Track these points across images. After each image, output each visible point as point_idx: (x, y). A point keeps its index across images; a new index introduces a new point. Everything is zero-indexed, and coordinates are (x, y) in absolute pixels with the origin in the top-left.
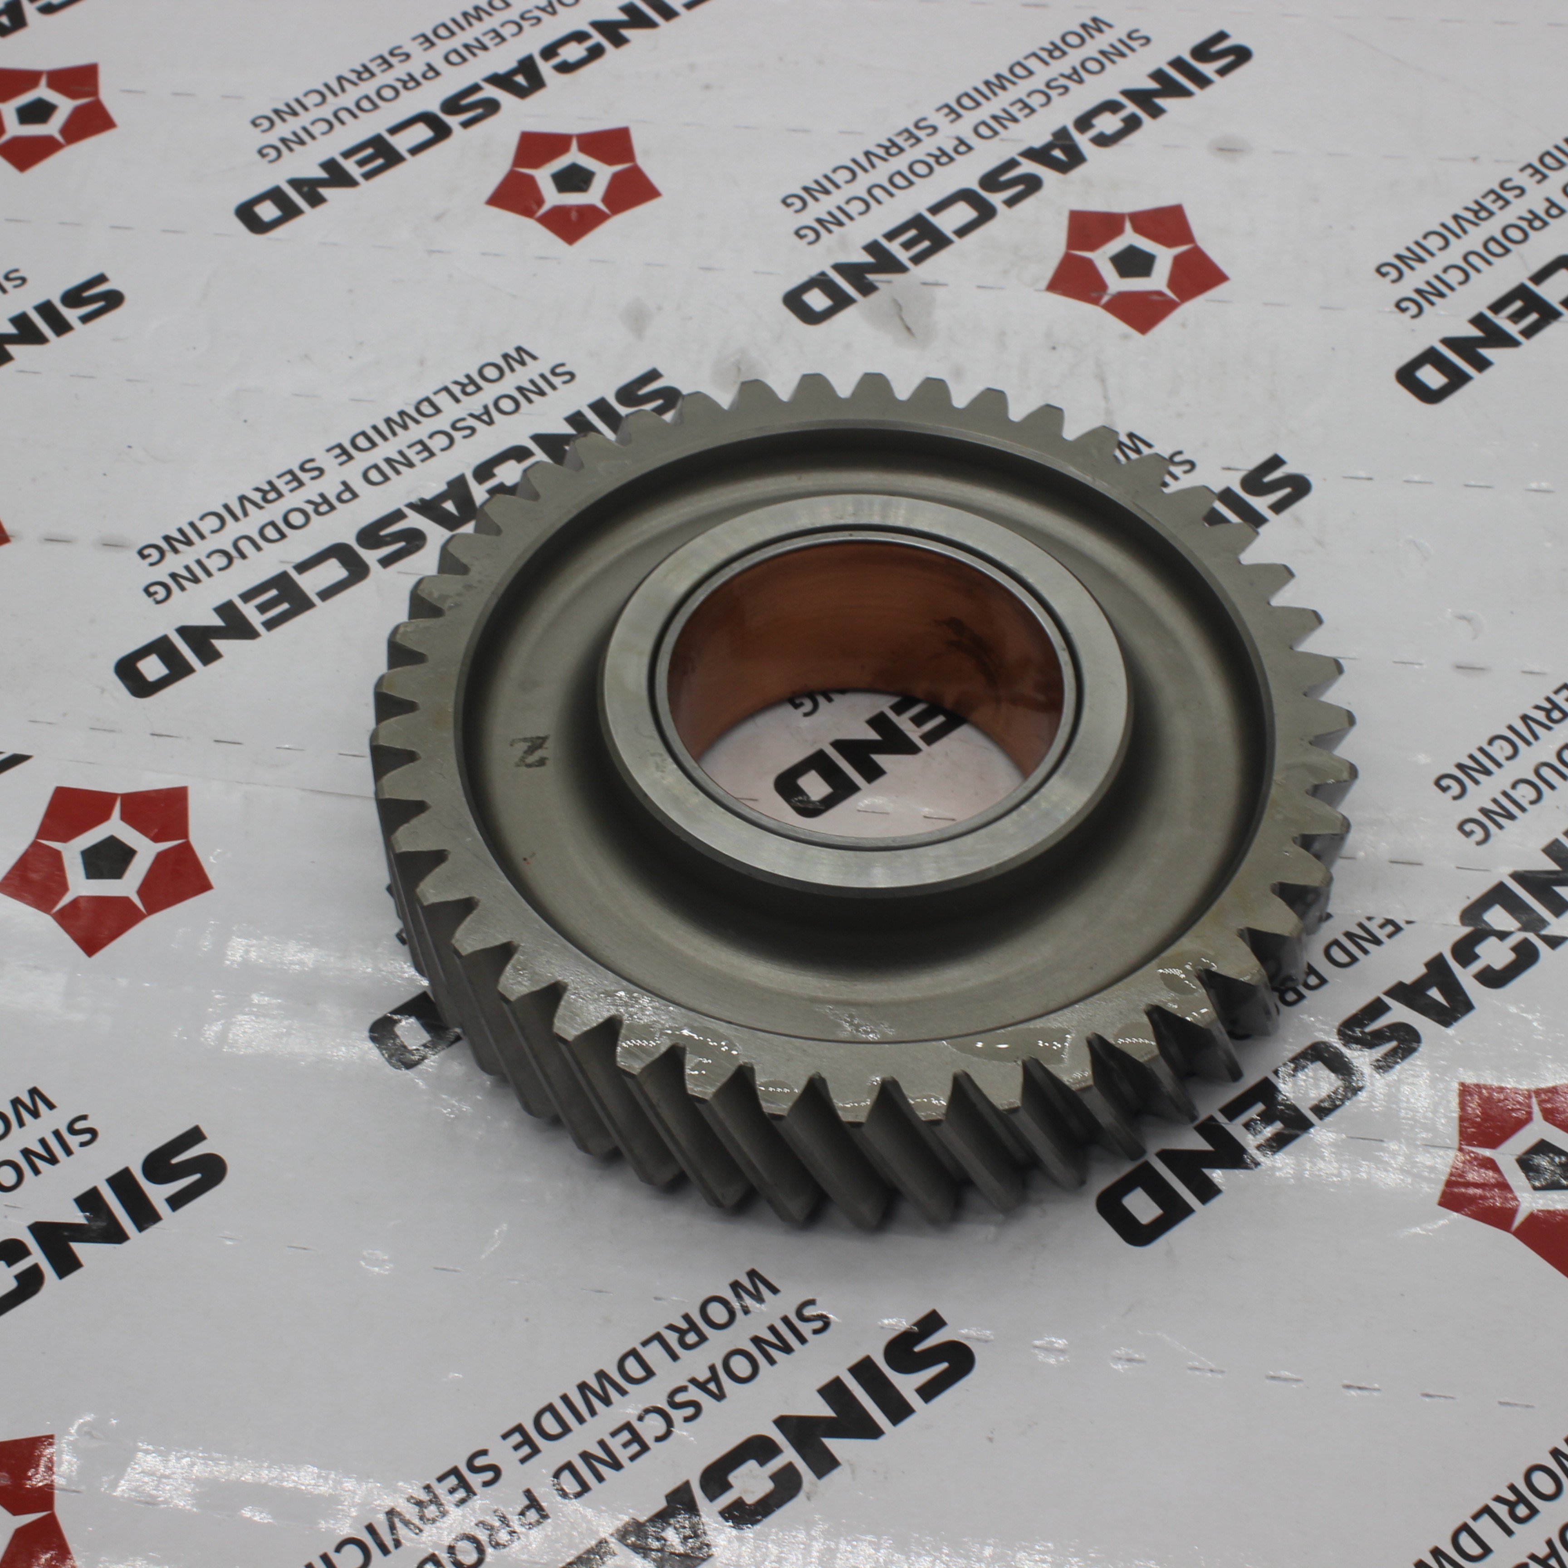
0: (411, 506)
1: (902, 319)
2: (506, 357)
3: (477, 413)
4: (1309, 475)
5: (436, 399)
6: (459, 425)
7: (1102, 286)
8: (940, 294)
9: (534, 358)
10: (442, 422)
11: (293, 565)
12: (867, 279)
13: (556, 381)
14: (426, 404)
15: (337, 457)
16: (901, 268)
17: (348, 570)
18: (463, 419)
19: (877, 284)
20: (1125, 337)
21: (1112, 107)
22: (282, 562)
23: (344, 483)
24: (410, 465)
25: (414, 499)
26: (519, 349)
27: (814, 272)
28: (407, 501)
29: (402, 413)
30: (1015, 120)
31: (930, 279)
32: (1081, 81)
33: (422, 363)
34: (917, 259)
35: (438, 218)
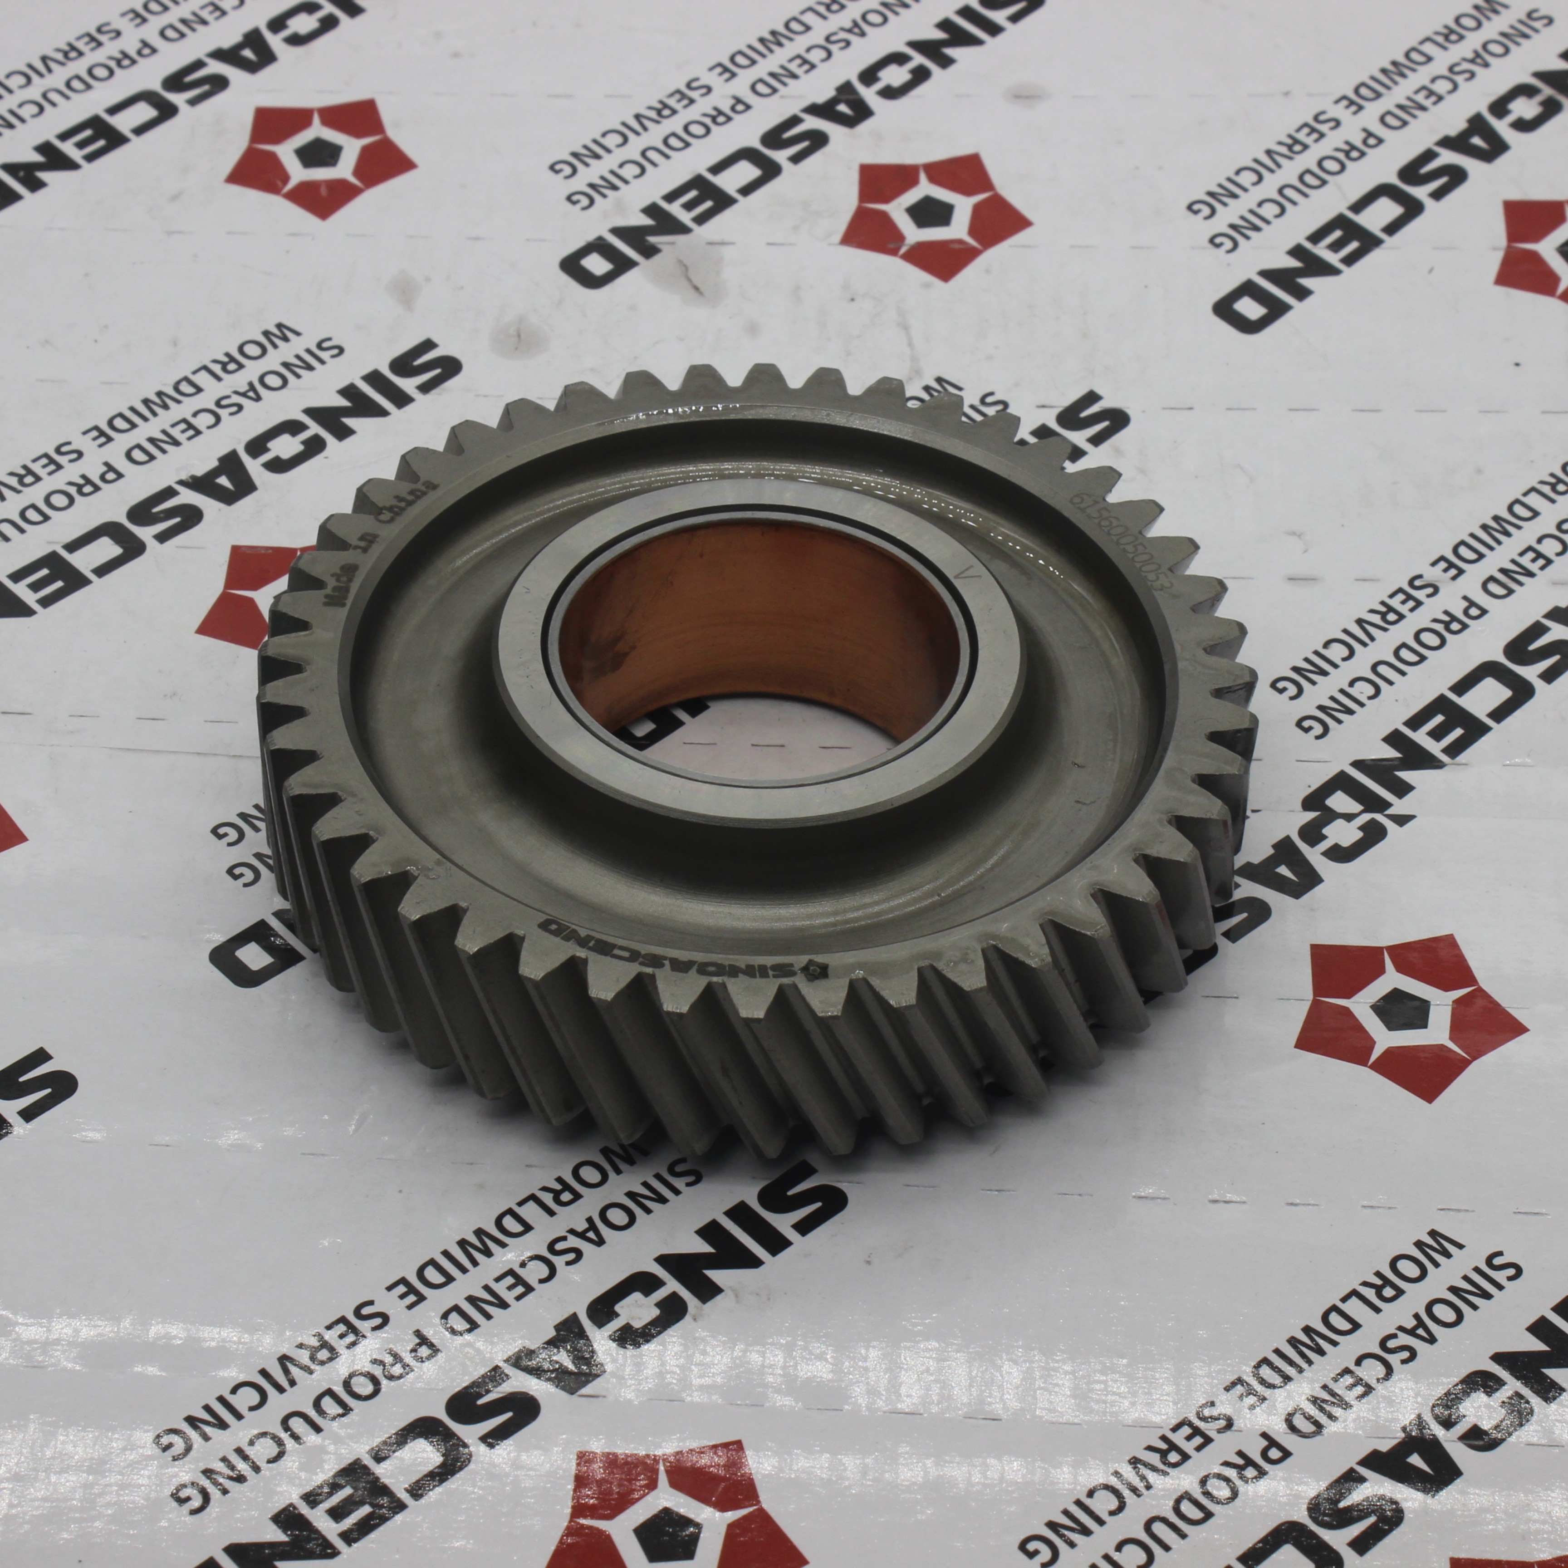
0: (181, 483)
1: (689, 280)
2: (266, 334)
3: (242, 390)
4: (1128, 408)
5: (196, 379)
6: (224, 403)
7: (900, 237)
8: (726, 251)
9: (298, 334)
10: (206, 400)
11: (62, 545)
12: (647, 241)
13: (324, 355)
14: (184, 383)
15: (95, 439)
16: (684, 230)
17: (122, 547)
18: (228, 397)
19: (659, 246)
20: (927, 286)
21: (898, 59)
22: (49, 543)
23: (106, 464)
24: (176, 443)
25: (184, 476)
26: (280, 326)
27: (591, 237)
28: (177, 479)
29: (160, 394)
30: (794, 76)
31: (715, 238)
32: (863, 34)
33: (175, 344)
34: (701, 220)
35: (175, 198)
